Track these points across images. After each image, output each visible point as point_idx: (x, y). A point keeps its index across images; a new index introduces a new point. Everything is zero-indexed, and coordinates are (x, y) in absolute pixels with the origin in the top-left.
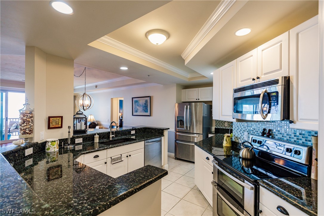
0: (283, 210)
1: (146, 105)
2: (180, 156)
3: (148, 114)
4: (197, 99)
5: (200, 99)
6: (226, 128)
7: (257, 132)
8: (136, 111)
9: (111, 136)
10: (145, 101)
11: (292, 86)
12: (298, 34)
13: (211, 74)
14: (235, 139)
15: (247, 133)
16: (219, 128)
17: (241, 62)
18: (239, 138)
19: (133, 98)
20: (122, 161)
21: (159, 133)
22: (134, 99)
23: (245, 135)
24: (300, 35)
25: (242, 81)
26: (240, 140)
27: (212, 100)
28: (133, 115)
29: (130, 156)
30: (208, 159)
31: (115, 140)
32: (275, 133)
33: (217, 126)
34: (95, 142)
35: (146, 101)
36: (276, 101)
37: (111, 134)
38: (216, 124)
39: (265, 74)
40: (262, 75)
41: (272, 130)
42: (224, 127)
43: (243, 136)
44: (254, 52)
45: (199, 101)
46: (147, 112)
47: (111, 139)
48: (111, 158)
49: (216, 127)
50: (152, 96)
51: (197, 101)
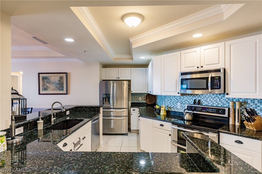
0: (238, 142)
1: (61, 82)
2: (107, 131)
3: (65, 92)
4: (117, 78)
5: (120, 78)
6: (140, 102)
7: (189, 102)
8: (45, 89)
9: (53, 119)
10: (59, 77)
11: (227, 74)
12: (230, 45)
13: (140, 58)
14: (168, 108)
15: (180, 103)
16: (134, 102)
17: (185, 54)
18: (172, 108)
19: (39, 74)
20: (82, 145)
21: (94, 111)
22: (41, 75)
23: (178, 105)
24: (232, 46)
25: (185, 67)
26: (173, 109)
27: (130, 79)
28: (39, 94)
29: (85, 137)
30: (162, 126)
31: (57, 124)
32: (202, 101)
33: (133, 100)
34: (39, 129)
35: (61, 78)
36: (219, 82)
37: (53, 117)
38: (132, 99)
39: (207, 65)
40: (205, 65)
41: (201, 100)
42: (138, 101)
43: (176, 106)
44: (197, 49)
45: (119, 79)
46: (63, 90)
47: (53, 123)
48: (74, 144)
49: (132, 102)
50: (70, 73)
51: (117, 79)
